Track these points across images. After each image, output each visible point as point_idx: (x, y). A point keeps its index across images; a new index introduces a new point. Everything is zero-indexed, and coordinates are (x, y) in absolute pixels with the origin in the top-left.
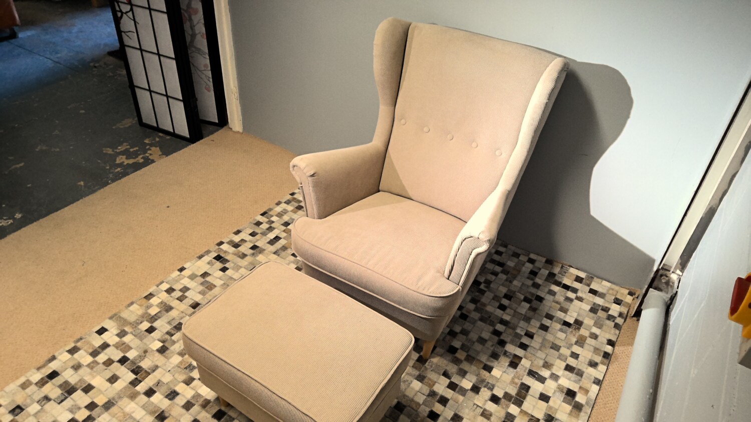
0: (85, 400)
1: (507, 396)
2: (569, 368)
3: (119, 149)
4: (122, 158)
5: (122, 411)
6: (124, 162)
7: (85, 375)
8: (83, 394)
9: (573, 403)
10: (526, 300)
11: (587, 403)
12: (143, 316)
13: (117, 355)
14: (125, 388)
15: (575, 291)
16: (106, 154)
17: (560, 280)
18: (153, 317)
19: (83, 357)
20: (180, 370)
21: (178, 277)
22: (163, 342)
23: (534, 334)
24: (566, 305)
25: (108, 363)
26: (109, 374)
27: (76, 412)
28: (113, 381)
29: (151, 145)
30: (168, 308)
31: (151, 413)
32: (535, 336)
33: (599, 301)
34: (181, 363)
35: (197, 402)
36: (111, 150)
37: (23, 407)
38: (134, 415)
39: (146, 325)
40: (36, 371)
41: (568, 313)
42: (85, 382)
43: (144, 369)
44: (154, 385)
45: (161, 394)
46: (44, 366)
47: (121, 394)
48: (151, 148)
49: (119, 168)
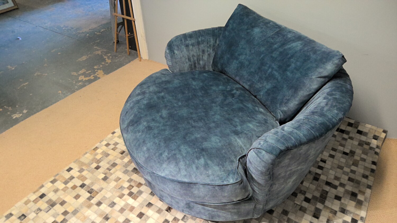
0: (62, 209)
1: (314, 197)
2: (350, 179)
3: (80, 72)
4: (82, 77)
5: (83, 215)
6: (83, 79)
7: (62, 196)
8: (60, 206)
9: (356, 201)
11: (365, 199)
12: (92, 160)
13: (79, 183)
14: (84, 201)
15: (348, 133)
16: (73, 75)
18: (98, 160)
19: (60, 185)
20: (116, 190)
21: (112, 137)
22: (105, 174)
23: (326, 160)
24: (343, 142)
25: (74, 187)
26: (74, 193)
27: (56, 217)
28: (77, 198)
29: (98, 69)
30: (107, 155)
31: (100, 215)
32: (327, 162)
33: (363, 138)
34: (116, 185)
35: (127, 208)
36: (76, 73)
37: (26, 215)
38: (90, 217)
39: (95, 165)
40: (33, 194)
41: (345, 147)
42: (61, 199)
43: (95, 190)
44: (101, 199)
45: (106, 204)
46: (37, 191)
47: (82, 205)
48: (98, 71)
49: (81, 82)
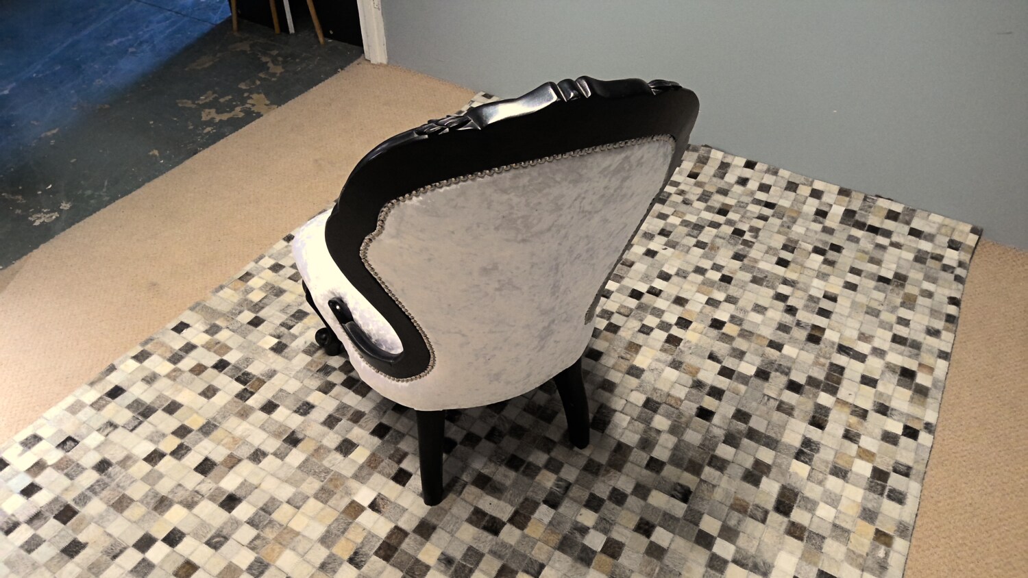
0: (172, 423)
1: (812, 381)
2: (897, 339)
3: (202, 100)
4: (209, 112)
5: (230, 436)
6: (213, 118)
7: (166, 389)
8: (166, 415)
9: (913, 387)
10: (817, 251)
11: (935, 384)
12: (240, 305)
13: (210, 359)
14: (229, 402)
15: (887, 234)
16: (184, 108)
17: (862, 220)
18: (257, 304)
19: (158, 365)
20: (310, 374)
21: (285, 249)
22: (279, 337)
23: (837, 296)
24: (877, 254)
25: (199, 369)
26: (202, 386)
27: (159, 441)
28: (209, 394)
29: (251, 91)
30: (279, 292)
31: (277, 435)
32: (838, 299)
33: (925, 246)
34: (310, 364)
35: (344, 415)
36: (190, 102)
37: (78, 439)
38: (249, 439)
39: (248, 316)
40: (89, 387)
41: (883, 265)
42: (166, 398)
43: (254, 376)
44: (273, 396)
45: (287, 407)
46: (99, 380)
47: (225, 413)
48: (251, 96)
49: (210, 126)
